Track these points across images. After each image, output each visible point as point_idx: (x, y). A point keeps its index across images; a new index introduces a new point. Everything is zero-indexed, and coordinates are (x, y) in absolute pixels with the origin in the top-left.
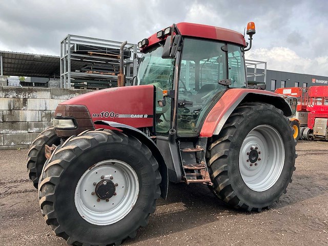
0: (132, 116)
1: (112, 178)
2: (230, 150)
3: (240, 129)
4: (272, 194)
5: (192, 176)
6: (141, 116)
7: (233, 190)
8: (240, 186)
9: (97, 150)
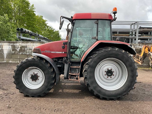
0: (57, 52)
1: (37, 74)
2: (88, 68)
3: (95, 59)
4: (117, 93)
5: (74, 78)
6: (61, 53)
7: (90, 87)
8: (94, 85)
9: (28, 63)
